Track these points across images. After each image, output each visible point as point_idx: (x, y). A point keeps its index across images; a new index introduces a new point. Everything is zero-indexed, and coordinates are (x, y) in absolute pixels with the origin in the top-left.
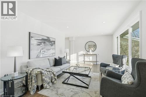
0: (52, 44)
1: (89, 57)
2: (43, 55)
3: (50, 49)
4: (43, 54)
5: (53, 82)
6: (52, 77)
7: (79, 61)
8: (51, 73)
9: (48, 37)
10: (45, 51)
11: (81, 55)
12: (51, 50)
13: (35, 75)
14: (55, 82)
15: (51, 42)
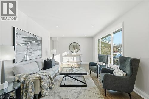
0: (39, 44)
1: (73, 58)
2: (30, 57)
3: (36, 50)
4: (30, 55)
5: (51, 87)
6: (49, 82)
7: (64, 62)
8: (48, 77)
9: (35, 36)
10: (32, 53)
11: (65, 56)
12: (38, 51)
13: (33, 83)
14: (53, 87)
15: (38, 41)
